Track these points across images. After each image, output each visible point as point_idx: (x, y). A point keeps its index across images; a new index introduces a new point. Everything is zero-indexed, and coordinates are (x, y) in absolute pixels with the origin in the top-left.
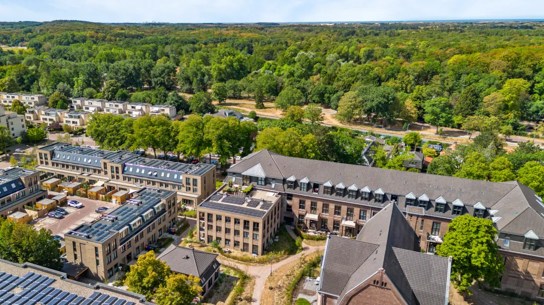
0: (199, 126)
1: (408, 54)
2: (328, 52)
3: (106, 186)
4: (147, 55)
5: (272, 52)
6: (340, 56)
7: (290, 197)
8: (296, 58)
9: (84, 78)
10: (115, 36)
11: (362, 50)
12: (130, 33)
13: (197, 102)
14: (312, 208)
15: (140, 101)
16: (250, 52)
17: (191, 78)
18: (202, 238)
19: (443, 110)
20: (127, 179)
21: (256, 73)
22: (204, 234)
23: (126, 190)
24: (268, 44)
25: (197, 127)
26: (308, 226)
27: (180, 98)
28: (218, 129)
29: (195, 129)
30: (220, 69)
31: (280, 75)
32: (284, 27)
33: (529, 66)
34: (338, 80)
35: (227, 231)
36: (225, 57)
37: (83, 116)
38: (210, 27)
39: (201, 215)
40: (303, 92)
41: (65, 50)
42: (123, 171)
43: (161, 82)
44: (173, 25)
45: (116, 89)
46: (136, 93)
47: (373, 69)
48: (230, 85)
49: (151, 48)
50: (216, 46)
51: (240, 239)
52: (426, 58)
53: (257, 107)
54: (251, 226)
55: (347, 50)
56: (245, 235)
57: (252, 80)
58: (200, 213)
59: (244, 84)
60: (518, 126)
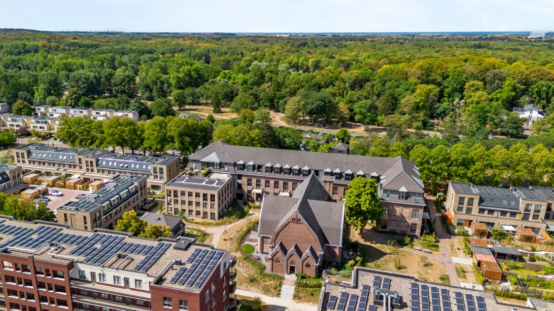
0: (162, 125)
1: (348, 64)
2: (280, 62)
3: (82, 178)
4: (105, 65)
5: (228, 62)
6: (291, 66)
7: (240, 177)
8: (250, 68)
9: (45, 87)
10: (69, 46)
11: (310, 61)
12: (84, 42)
13: (159, 108)
14: (257, 185)
15: (104, 108)
16: (208, 62)
17: (151, 86)
18: (169, 212)
19: (369, 111)
20: (101, 171)
21: (212, 82)
22: (171, 208)
23: (101, 180)
24: (225, 54)
25: (160, 125)
26: (255, 199)
27: (142, 104)
28: (179, 127)
29: (158, 128)
30: (178, 78)
31: (235, 83)
32: (241, 37)
33: (440, 74)
34: (286, 87)
35: (190, 203)
36: (183, 66)
37: (49, 121)
38: (167, 37)
39: (168, 192)
40: (256, 98)
41: (19, 60)
42: (97, 165)
43: (122, 90)
44: (128, 34)
45: (79, 97)
46: (99, 100)
47: (315, 77)
48: (189, 92)
49: (109, 58)
50: (174, 56)
51: (201, 209)
52: (362, 67)
53: (215, 112)
54: (209, 197)
55: (296, 61)
56: (205, 205)
57: (209, 88)
58: (167, 190)
59: (202, 91)
60: (427, 123)
